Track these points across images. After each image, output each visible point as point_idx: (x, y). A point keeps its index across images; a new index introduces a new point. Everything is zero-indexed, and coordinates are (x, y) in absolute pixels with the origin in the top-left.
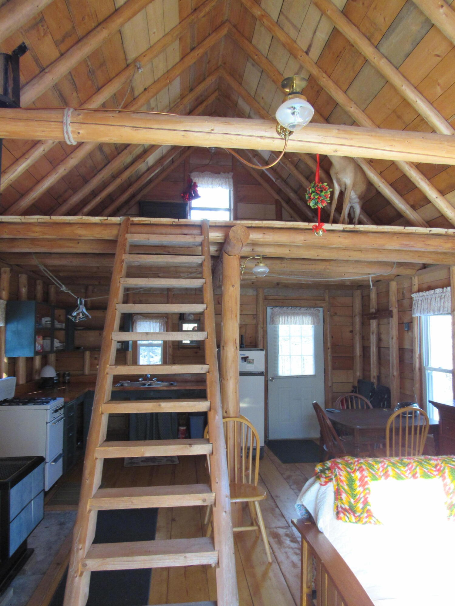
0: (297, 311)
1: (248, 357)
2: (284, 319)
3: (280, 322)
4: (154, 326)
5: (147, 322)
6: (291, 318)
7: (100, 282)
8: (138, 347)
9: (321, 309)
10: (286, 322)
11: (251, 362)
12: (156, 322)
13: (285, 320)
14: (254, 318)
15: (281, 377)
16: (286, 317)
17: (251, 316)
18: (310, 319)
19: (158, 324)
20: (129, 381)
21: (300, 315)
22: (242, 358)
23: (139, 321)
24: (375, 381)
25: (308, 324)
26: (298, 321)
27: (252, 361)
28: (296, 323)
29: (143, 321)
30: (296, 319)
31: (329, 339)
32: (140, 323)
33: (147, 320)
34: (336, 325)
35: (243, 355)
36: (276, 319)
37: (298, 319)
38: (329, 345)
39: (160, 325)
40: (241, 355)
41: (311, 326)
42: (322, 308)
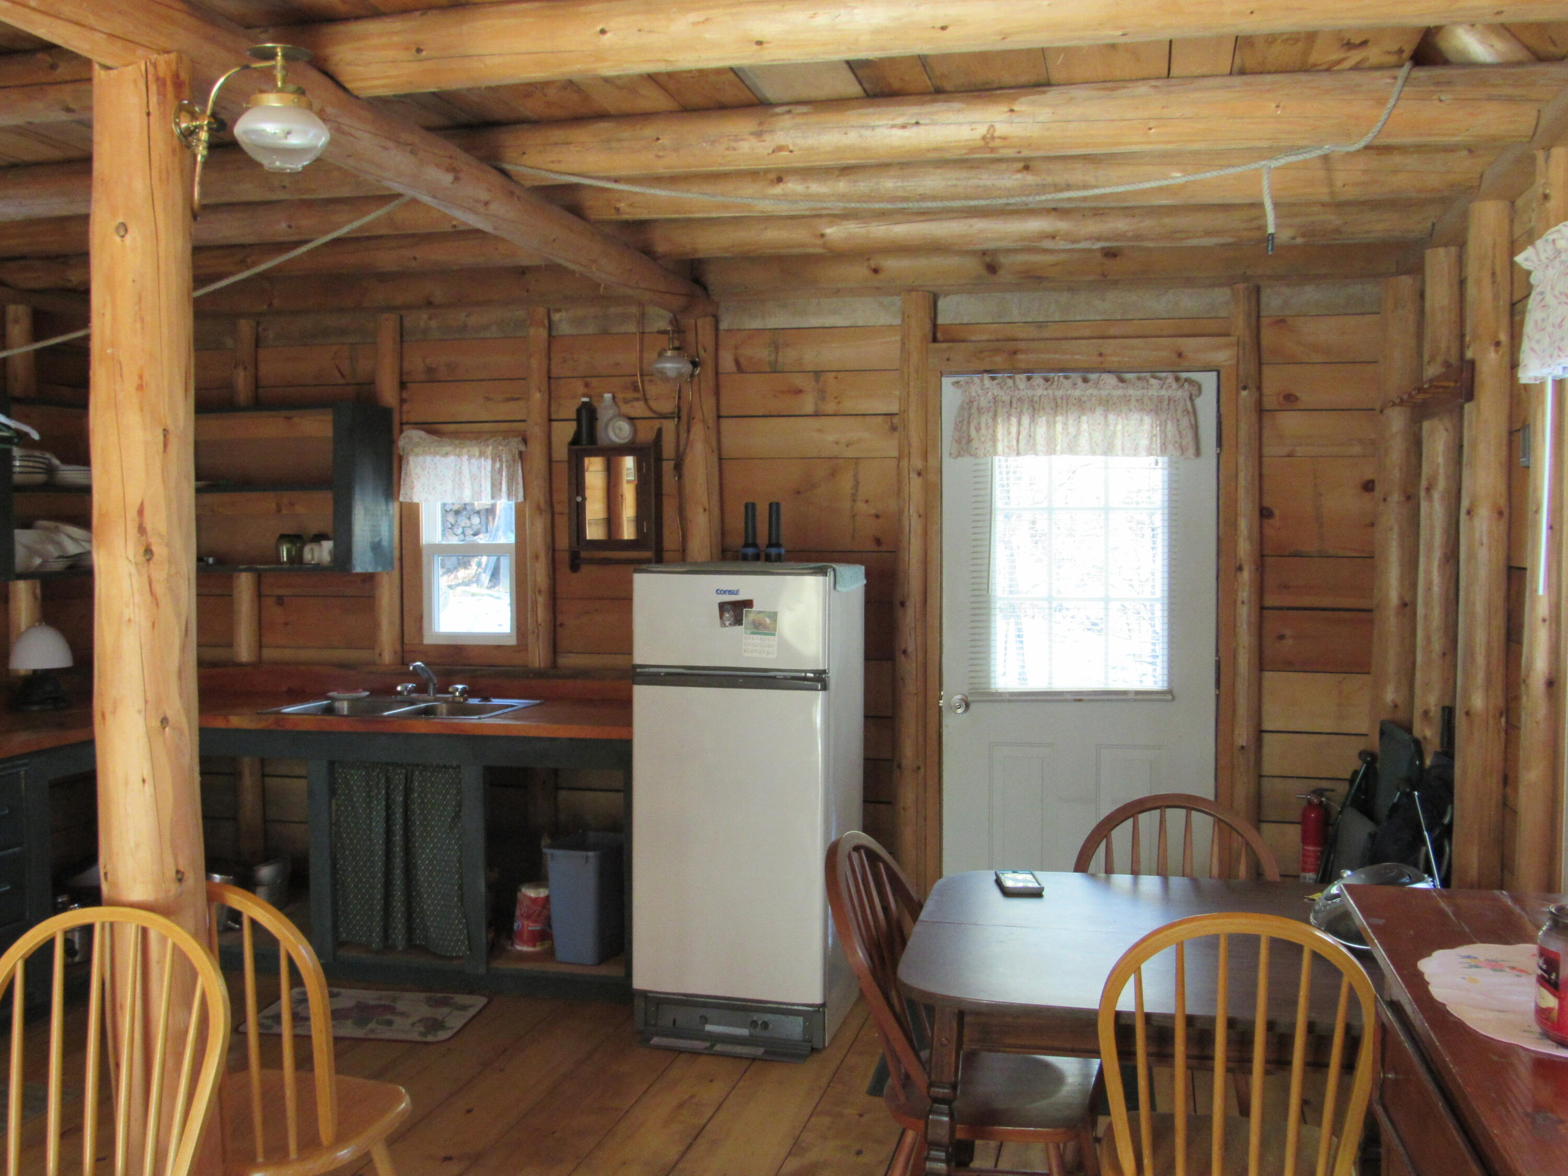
0: (1077, 393)
1: (748, 604)
2: (1014, 430)
3: (1000, 446)
4: (474, 469)
5: (447, 454)
6: (1051, 425)
7: (270, 305)
8: (425, 559)
9: (1208, 381)
10: (1022, 442)
11: (765, 627)
12: (482, 454)
13: (1019, 433)
14: (894, 429)
15: (1001, 694)
16: (1026, 420)
17: (880, 419)
18: (1146, 427)
19: (487, 464)
20: (365, 690)
21: (1093, 410)
22: (723, 607)
23: (417, 455)
24: (1428, 733)
25: (1136, 452)
26: (1084, 440)
27: (768, 621)
28: (1072, 449)
29: (435, 454)
30: (1072, 430)
31: (1243, 524)
32: (420, 459)
33: (449, 449)
34: (1290, 455)
35: (731, 592)
36: (978, 429)
37: (1085, 426)
38: (1244, 548)
39: (498, 465)
40: (719, 592)
41: (1152, 459)
42: (1214, 375)
